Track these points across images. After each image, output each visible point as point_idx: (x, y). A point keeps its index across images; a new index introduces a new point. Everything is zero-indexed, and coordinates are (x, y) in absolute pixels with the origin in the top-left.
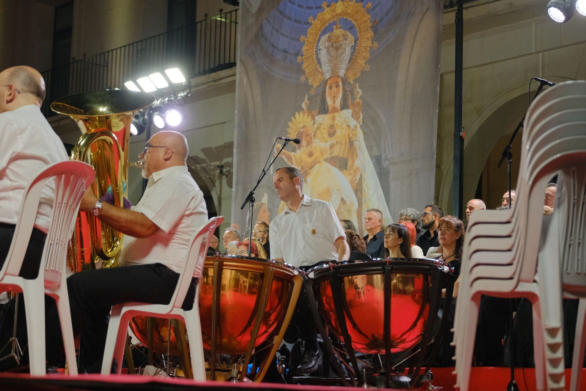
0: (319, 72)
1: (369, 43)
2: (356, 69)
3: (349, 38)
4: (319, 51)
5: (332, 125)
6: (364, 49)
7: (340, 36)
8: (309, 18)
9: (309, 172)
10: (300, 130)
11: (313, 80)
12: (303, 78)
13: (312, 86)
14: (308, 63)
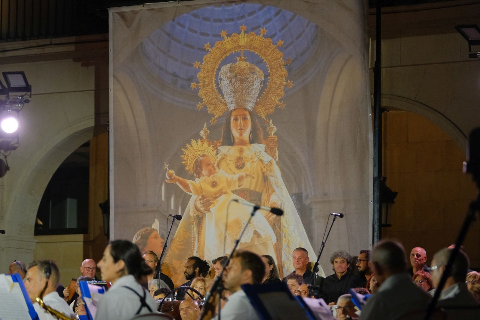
0: (221, 102)
1: (283, 81)
2: (269, 105)
3: (257, 72)
4: (219, 81)
5: (240, 157)
6: (277, 87)
7: (246, 69)
8: (205, 44)
9: (213, 202)
10: (198, 158)
11: (214, 109)
12: (199, 106)
13: (213, 115)
14: (206, 91)
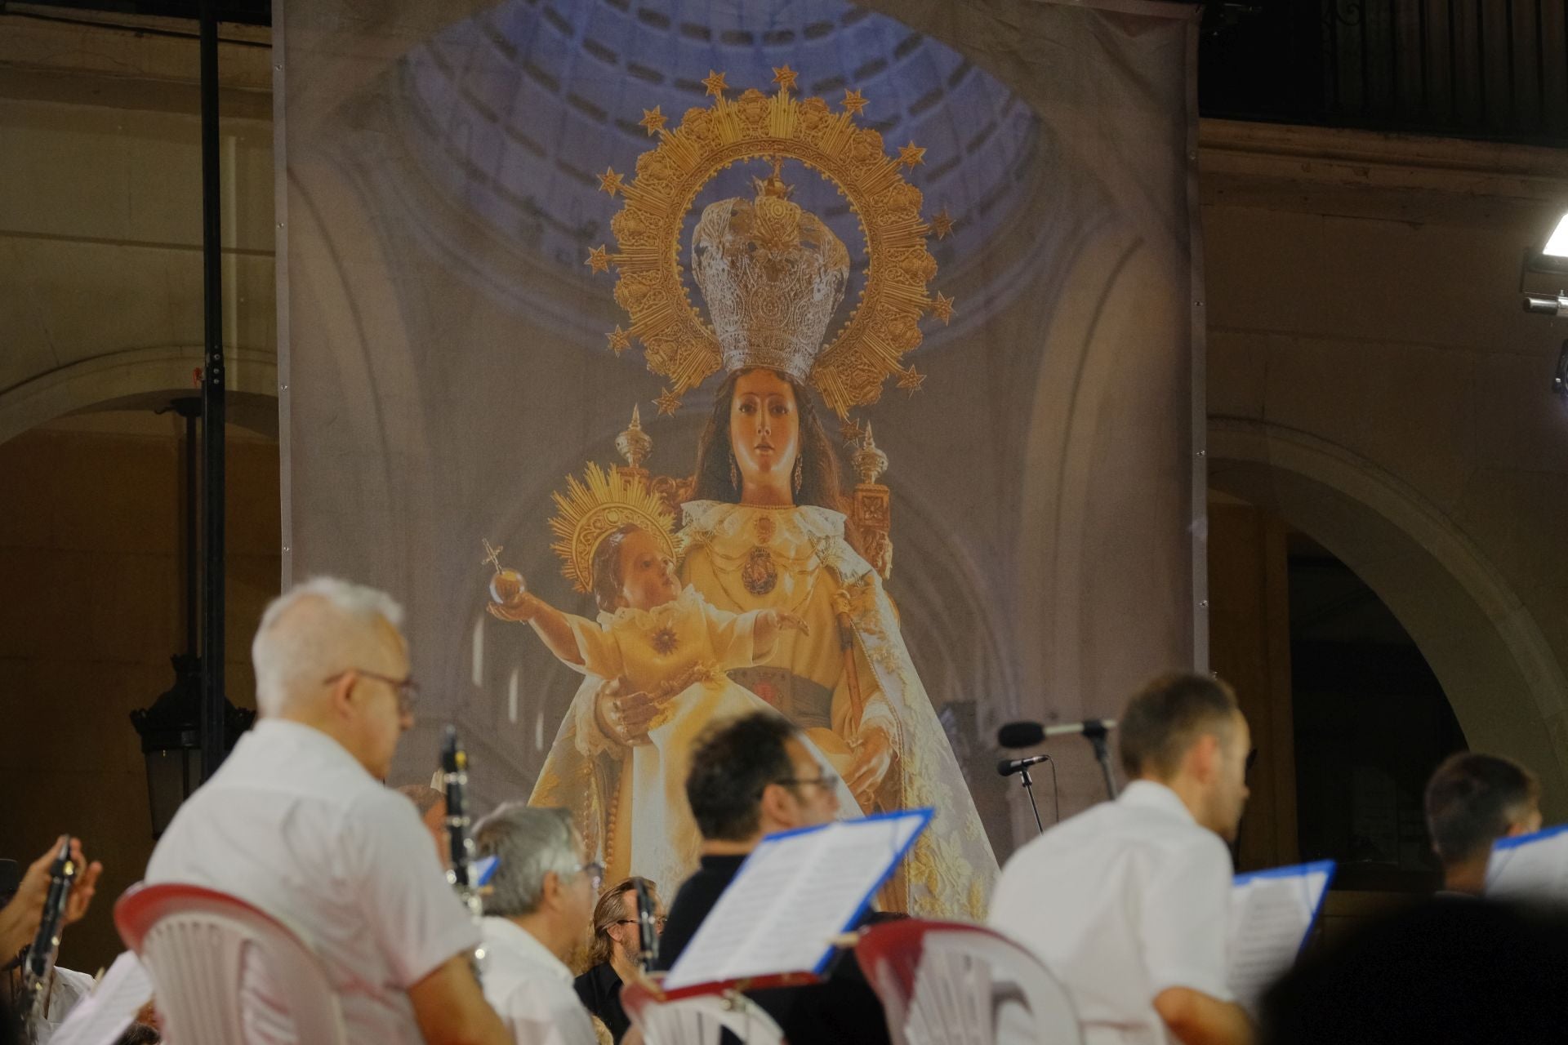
0: (697, 334)
2: (863, 370)
3: (827, 247)
4: (694, 255)
5: (759, 549)
6: (894, 309)
7: (789, 229)
8: (646, 112)
9: (657, 707)
10: (610, 535)
11: (672, 359)
12: (619, 339)
13: (666, 381)
14: (644, 289)
